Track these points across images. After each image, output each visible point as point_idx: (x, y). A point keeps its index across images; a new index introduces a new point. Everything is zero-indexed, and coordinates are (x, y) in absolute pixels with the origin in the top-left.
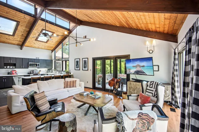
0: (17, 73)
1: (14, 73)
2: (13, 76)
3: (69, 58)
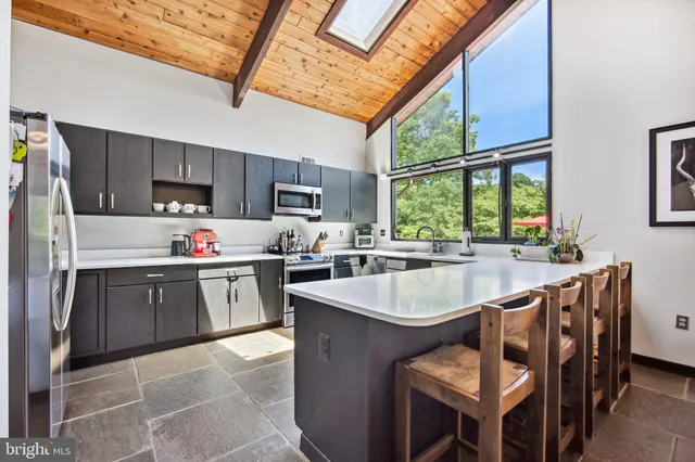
0: (217, 249)
1: (205, 245)
2: (198, 267)
3: (550, 137)
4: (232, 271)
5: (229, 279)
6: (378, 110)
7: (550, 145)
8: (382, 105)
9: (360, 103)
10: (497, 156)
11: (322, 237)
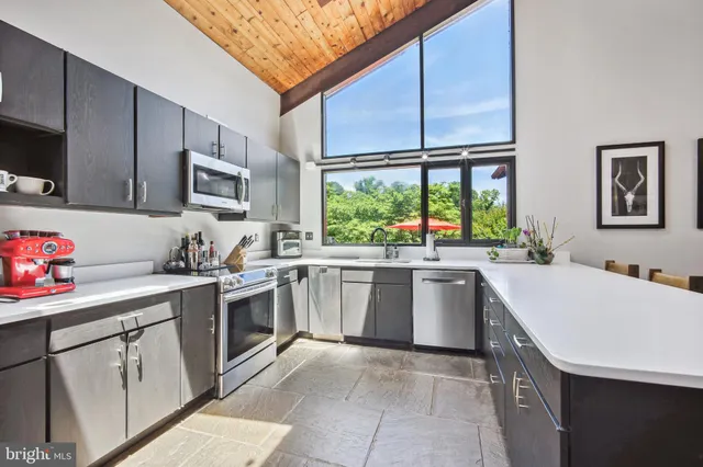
3: (513, 142)
4: (129, 319)
5: (125, 336)
6: (301, 80)
7: (513, 150)
8: (308, 75)
9: (286, 64)
10: (465, 154)
11: (245, 241)
